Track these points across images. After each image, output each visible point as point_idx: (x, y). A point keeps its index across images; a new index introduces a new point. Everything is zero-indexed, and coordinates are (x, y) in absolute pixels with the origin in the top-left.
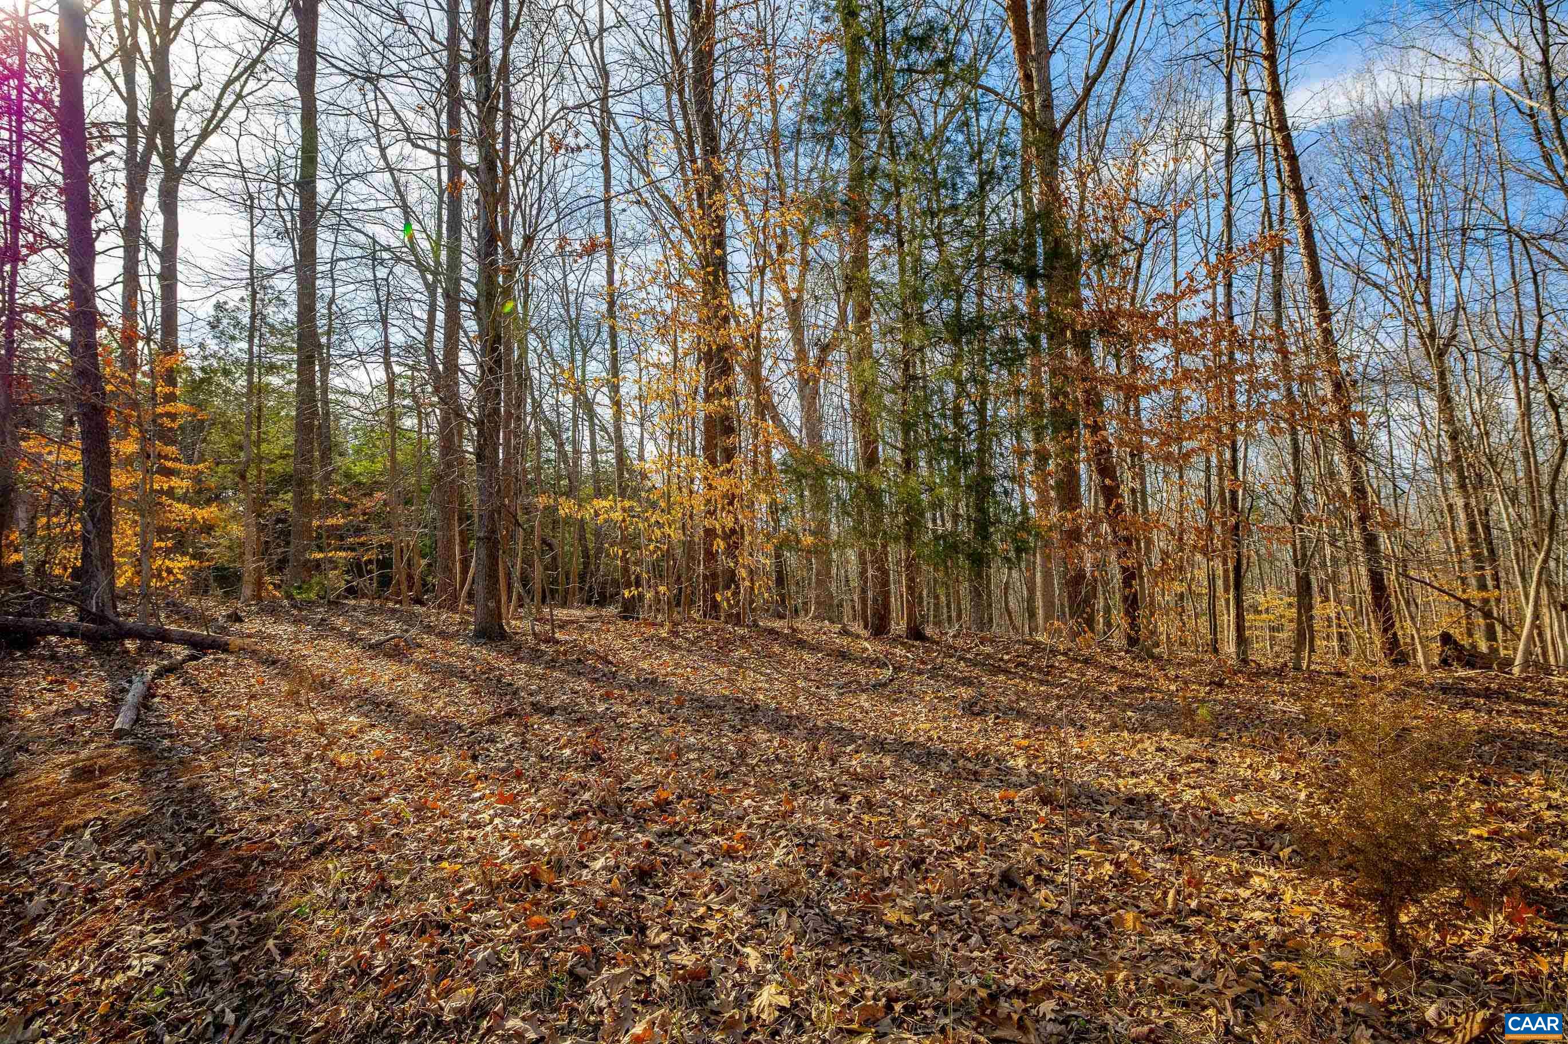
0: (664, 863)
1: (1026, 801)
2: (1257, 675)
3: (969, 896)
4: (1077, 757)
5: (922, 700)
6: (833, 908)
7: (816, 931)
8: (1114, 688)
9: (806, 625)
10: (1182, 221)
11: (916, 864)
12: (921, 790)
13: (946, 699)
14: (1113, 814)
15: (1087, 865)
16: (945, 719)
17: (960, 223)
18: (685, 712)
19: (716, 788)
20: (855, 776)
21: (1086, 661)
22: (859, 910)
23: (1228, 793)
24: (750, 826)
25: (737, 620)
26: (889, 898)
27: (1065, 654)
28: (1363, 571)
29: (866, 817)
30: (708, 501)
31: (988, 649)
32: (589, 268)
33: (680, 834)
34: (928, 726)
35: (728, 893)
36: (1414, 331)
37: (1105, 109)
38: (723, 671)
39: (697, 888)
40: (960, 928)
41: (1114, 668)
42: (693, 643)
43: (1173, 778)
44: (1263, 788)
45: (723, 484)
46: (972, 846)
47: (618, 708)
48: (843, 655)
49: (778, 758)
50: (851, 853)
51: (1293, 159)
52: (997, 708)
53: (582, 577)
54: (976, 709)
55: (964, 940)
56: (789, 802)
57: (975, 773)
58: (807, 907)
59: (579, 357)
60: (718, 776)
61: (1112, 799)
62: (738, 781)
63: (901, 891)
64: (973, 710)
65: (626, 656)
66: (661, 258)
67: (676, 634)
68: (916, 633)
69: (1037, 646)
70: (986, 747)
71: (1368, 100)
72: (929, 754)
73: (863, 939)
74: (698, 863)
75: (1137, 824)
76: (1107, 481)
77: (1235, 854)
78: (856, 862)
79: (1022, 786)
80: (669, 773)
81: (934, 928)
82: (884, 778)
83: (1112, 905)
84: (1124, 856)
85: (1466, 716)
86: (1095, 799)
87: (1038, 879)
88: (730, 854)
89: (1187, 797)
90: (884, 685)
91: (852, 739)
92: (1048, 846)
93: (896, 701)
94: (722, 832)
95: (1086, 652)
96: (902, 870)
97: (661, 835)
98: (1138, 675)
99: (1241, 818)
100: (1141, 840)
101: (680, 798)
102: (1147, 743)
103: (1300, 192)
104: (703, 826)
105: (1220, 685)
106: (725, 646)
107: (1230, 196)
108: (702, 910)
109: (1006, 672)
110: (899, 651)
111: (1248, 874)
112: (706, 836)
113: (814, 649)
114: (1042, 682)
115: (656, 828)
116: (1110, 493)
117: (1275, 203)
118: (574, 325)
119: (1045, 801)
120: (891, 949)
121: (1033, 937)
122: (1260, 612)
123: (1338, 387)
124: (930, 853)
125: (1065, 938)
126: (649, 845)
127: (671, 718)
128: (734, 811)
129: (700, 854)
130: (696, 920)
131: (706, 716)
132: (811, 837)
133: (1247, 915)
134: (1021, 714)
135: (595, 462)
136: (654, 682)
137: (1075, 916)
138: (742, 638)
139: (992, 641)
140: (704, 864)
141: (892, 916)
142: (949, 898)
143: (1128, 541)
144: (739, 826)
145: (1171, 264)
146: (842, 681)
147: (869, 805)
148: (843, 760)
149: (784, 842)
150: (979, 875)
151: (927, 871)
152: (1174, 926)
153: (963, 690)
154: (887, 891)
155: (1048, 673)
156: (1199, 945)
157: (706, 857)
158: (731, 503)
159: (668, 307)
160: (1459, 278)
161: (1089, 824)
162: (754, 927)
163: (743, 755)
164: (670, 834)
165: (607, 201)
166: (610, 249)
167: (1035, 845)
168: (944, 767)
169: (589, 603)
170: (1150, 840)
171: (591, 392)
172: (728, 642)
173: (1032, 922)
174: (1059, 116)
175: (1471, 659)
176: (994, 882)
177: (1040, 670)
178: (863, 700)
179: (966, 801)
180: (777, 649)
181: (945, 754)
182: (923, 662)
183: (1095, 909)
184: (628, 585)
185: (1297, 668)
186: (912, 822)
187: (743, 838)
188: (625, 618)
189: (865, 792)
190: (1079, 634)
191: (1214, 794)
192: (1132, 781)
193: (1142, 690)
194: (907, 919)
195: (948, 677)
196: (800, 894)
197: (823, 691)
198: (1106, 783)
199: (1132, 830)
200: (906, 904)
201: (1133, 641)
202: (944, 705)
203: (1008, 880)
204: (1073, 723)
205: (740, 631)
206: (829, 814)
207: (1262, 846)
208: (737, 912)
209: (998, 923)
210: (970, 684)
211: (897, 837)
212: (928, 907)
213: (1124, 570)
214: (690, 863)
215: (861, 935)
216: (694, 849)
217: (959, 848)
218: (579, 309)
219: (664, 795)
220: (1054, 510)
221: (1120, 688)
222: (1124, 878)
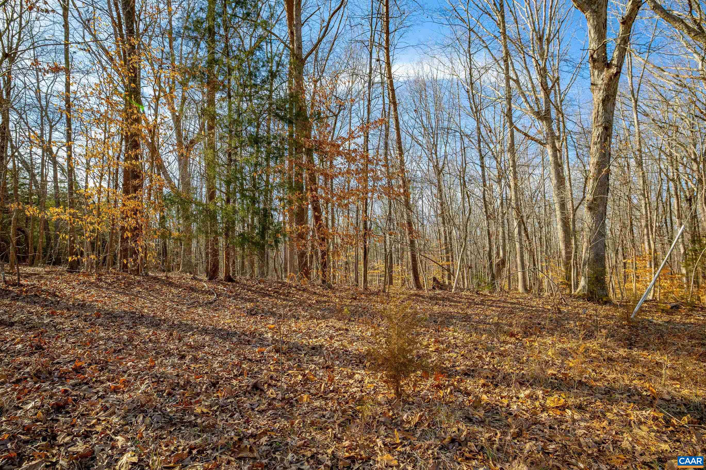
0: (74, 400)
1: (269, 352)
2: (370, 294)
3: (237, 397)
4: (294, 331)
5: (229, 309)
6: (169, 410)
7: (158, 422)
8: (314, 302)
9: (174, 275)
10: (354, 107)
11: (214, 385)
12: (222, 351)
13: (239, 309)
14: (305, 354)
15: (292, 377)
16: (238, 317)
17: (257, 92)
18: (100, 320)
19: (112, 358)
20: (191, 347)
21: (304, 290)
22: (181, 409)
23: (351, 343)
24: (129, 376)
25: (137, 272)
26: (199, 402)
27: (295, 287)
28: (409, 253)
29: (193, 365)
30: (123, 212)
31: (262, 286)
32: (54, 81)
33: (87, 384)
34: (229, 321)
35: (111, 410)
36: (431, 164)
37: (326, 55)
38: (126, 299)
39: (93, 410)
40: (230, 411)
41: (315, 293)
42: (110, 285)
43: (331, 338)
44: (364, 339)
45: (132, 204)
46: (241, 374)
47: (58, 320)
48: (192, 289)
49: (150, 340)
50: (182, 383)
51: (393, 90)
52: (263, 311)
53: (45, 250)
54: (253, 313)
55: (231, 416)
56: (152, 361)
57: (249, 341)
58: (154, 411)
59: (47, 128)
60: (115, 351)
61: (306, 348)
62: (126, 353)
63: (205, 398)
64: (251, 313)
65: (68, 292)
66: (99, 83)
67: (101, 280)
68: (229, 279)
69: (284, 284)
70: (255, 329)
71: (421, 73)
72: (228, 334)
73: (182, 423)
74: (96, 397)
75: (314, 358)
76: (316, 214)
77: (350, 366)
78: (184, 387)
79: (268, 345)
80: (85, 353)
81: (218, 413)
82: (204, 347)
83: (299, 393)
84: (307, 372)
85: (436, 308)
86: (299, 349)
87: (269, 385)
88: (115, 391)
89: (336, 345)
90: (211, 303)
91: (191, 329)
92: (276, 370)
93: (216, 310)
94: (113, 380)
95: (304, 286)
96: (207, 388)
97: (74, 386)
98: (324, 296)
99: (354, 352)
100: (315, 364)
101: (90, 364)
102: (323, 324)
103: (395, 104)
104: (102, 378)
105: (355, 299)
106: (129, 285)
107: (369, 101)
108: (94, 421)
109: (269, 295)
110: (220, 287)
111: (354, 374)
112: (102, 383)
113: (177, 287)
114: (284, 300)
115: (72, 382)
116: (317, 219)
117: (387, 107)
118: (43, 110)
119: (277, 351)
120: (196, 425)
121: (263, 411)
122: (375, 270)
123: (404, 182)
124: (222, 379)
125: (277, 409)
126: (66, 391)
127: (91, 324)
128: (121, 369)
129: (97, 393)
130: (90, 427)
131: (113, 322)
132: (161, 377)
133: (351, 390)
134: (273, 314)
135: (56, 187)
136: (83, 306)
137: (283, 399)
138: (139, 282)
139: (264, 282)
140: (98, 397)
141: (198, 410)
142: (228, 398)
143: (323, 239)
144: (123, 376)
145: (348, 125)
146: (190, 302)
147: (195, 360)
148: (186, 339)
149: (147, 381)
150: (243, 386)
151: (219, 387)
152: (323, 398)
153: (248, 304)
154: (198, 399)
155: (287, 296)
156: (330, 404)
157: (100, 394)
158: (135, 214)
159: (103, 109)
160: (446, 146)
161: (295, 360)
162: (123, 425)
163: (131, 340)
164: (80, 384)
165: (66, 45)
166: (67, 71)
167: (271, 371)
168: (235, 339)
169: (49, 264)
170: (319, 364)
171: (54, 149)
172: (130, 284)
173: (264, 404)
174: (305, 53)
175: (442, 286)
176: (249, 389)
177: (284, 295)
178: (200, 311)
179: (242, 354)
180: (158, 287)
181: (236, 333)
182: (232, 292)
183: (292, 395)
184: (71, 254)
185: (384, 291)
186: (215, 365)
187: (124, 382)
188: (71, 272)
189: (194, 354)
190: (301, 279)
191: (345, 343)
192: (314, 340)
193: (325, 302)
194: (205, 410)
195: (242, 298)
196: (152, 406)
197: (180, 307)
198: (304, 342)
199: (312, 361)
200: (206, 404)
201: (324, 282)
202: (239, 311)
203: (256, 387)
204: (294, 317)
205: (138, 278)
206: (173, 366)
207: (360, 362)
208: (115, 419)
209: (249, 406)
210: (252, 301)
211: (207, 373)
212: (217, 404)
213: (322, 251)
214: (90, 398)
215: (182, 421)
216: (94, 391)
217: (236, 375)
218: (47, 102)
219: (80, 364)
220: (294, 224)
221: (317, 302)
222: (306, 380)
